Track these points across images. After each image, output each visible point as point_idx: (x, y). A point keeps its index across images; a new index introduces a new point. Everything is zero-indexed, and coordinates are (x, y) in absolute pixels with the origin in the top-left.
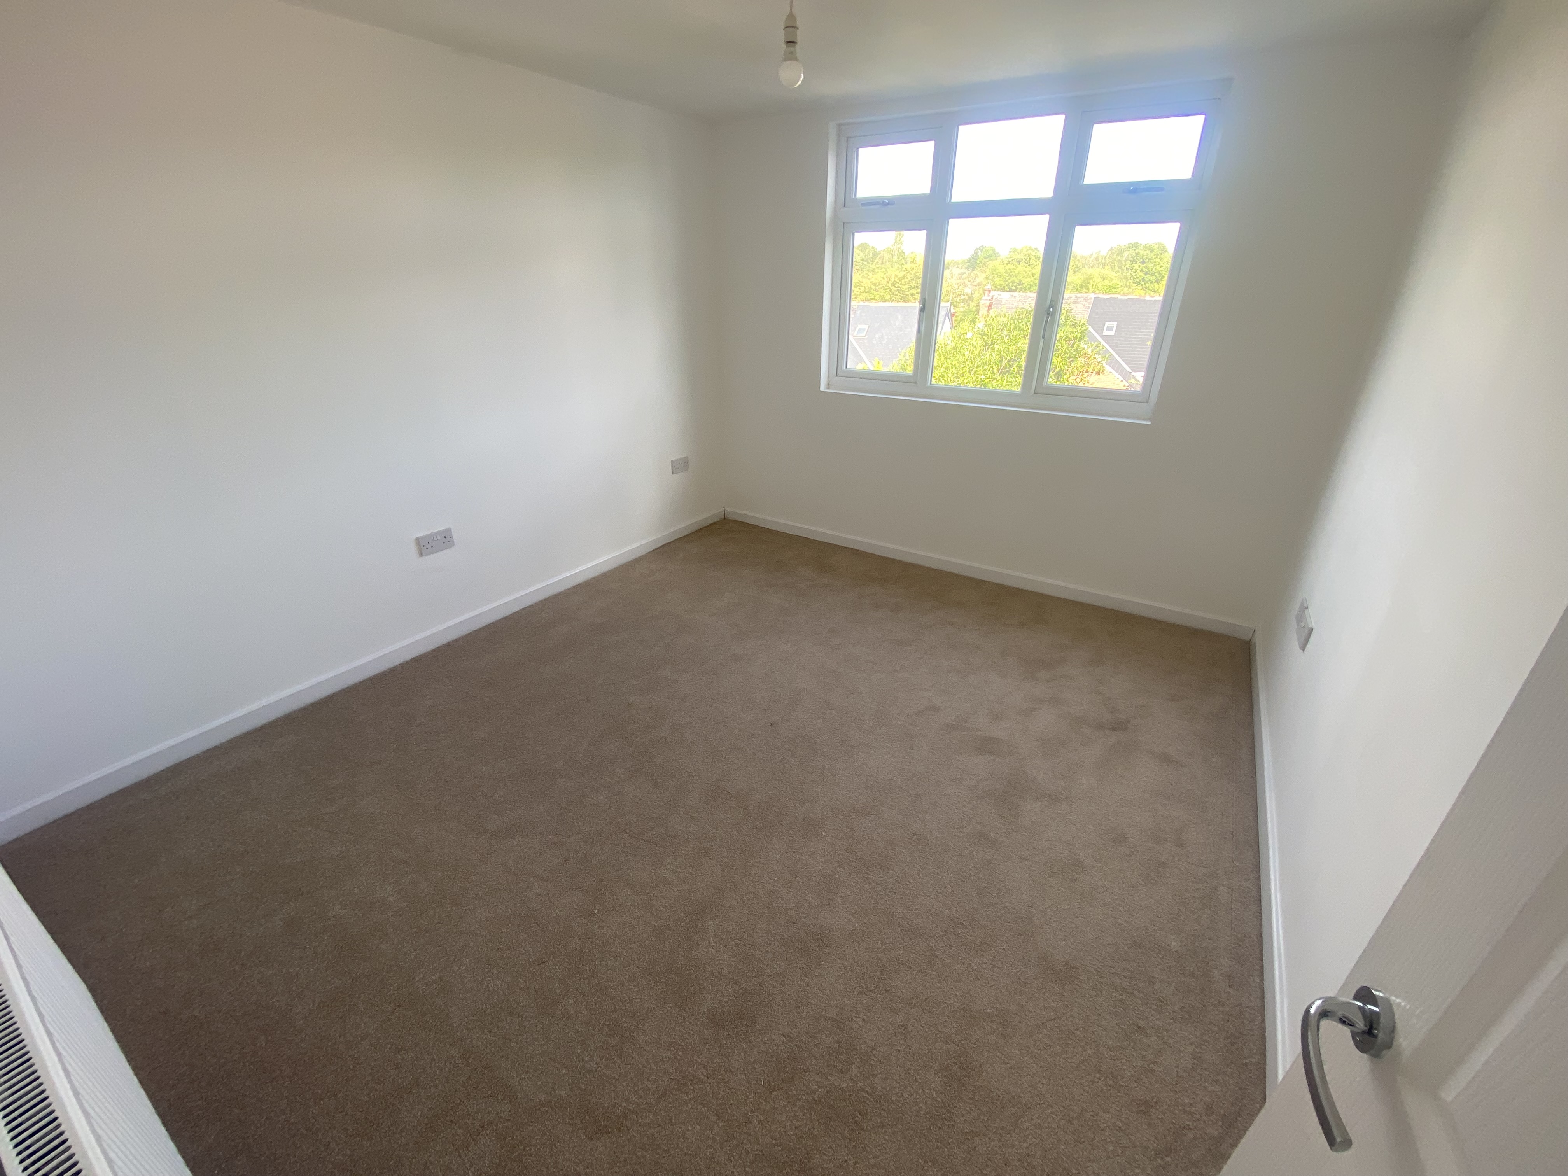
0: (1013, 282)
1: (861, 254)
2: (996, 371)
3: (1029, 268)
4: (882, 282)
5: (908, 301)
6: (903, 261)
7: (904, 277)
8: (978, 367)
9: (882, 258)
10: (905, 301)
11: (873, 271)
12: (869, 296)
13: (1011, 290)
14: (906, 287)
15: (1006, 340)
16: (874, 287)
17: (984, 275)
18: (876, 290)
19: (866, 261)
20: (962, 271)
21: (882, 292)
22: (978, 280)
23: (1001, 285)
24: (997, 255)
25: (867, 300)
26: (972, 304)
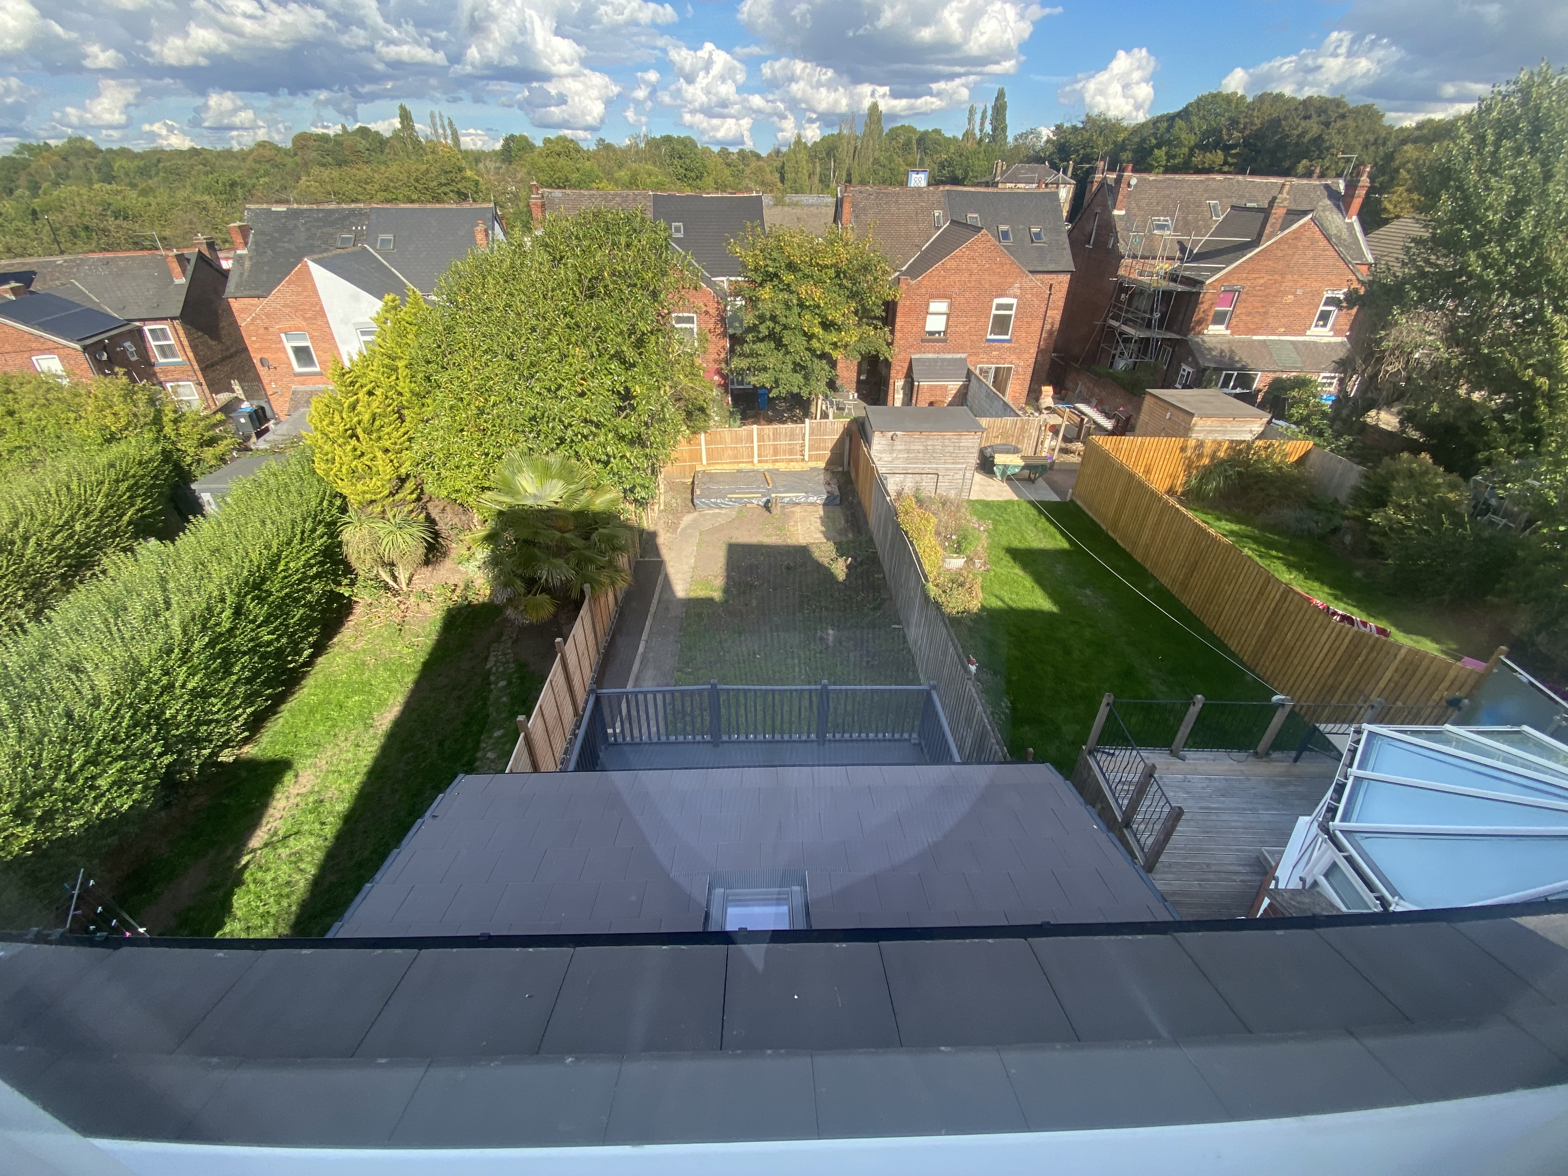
0: (559, 178)
1: (364, 142)
2: (578, 294)
3: (570, 163)
4: (401, 177)
5: (443, 202)
6: (421, 151)
7: (427, 170)
8: (553, 290)
9: (392, 147)
10: (438, 201)
11: (385, 163)
12: (389, 196)
13: (559, 187)
14: (435, 183)
15: (578, 251)
16: (392, 184)
17: (525, 170)
18: (395, 188)
19: (373, 150)
20: (498, 164)
21: (406, 191)
22: (519, 176)
23: (547, 181)
24: (532, 147)
25: (388, 201)
26: (521, 204)
